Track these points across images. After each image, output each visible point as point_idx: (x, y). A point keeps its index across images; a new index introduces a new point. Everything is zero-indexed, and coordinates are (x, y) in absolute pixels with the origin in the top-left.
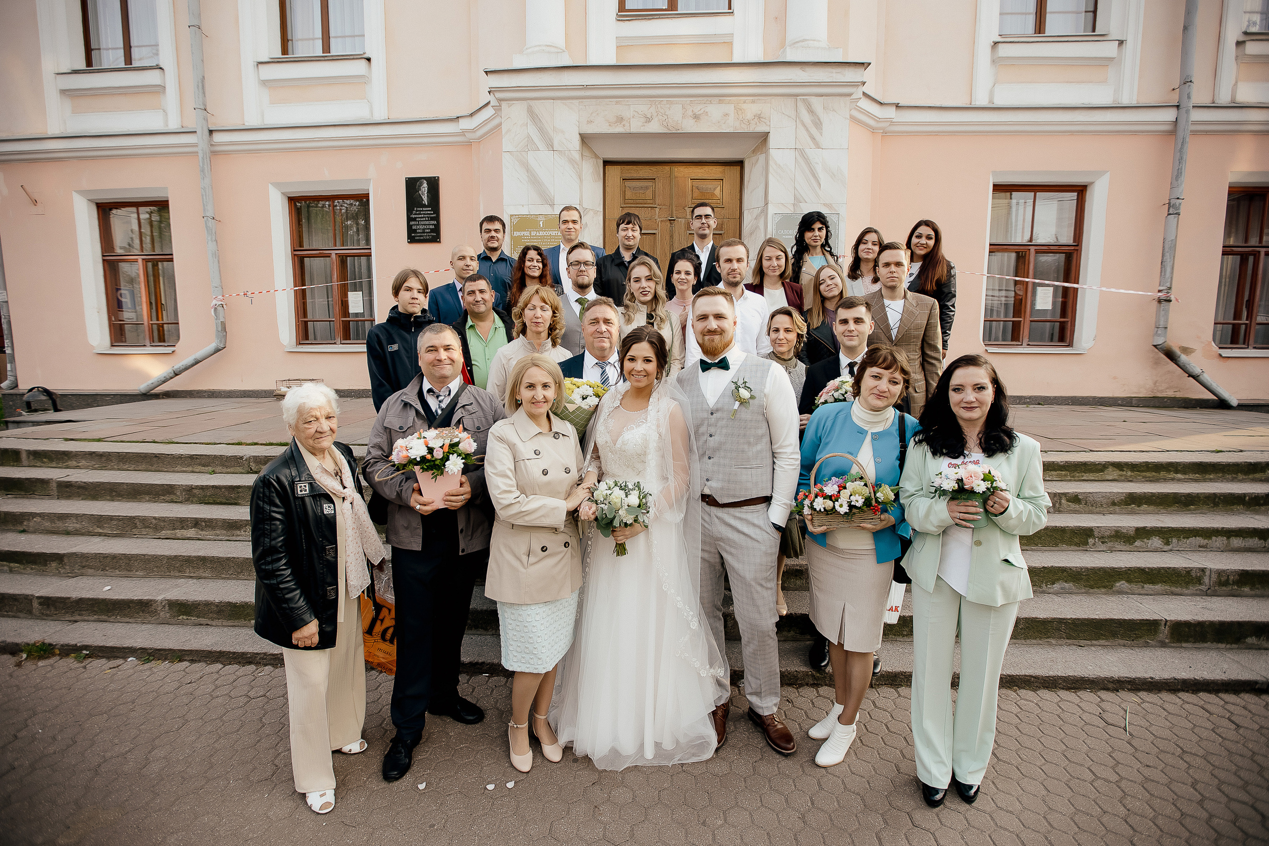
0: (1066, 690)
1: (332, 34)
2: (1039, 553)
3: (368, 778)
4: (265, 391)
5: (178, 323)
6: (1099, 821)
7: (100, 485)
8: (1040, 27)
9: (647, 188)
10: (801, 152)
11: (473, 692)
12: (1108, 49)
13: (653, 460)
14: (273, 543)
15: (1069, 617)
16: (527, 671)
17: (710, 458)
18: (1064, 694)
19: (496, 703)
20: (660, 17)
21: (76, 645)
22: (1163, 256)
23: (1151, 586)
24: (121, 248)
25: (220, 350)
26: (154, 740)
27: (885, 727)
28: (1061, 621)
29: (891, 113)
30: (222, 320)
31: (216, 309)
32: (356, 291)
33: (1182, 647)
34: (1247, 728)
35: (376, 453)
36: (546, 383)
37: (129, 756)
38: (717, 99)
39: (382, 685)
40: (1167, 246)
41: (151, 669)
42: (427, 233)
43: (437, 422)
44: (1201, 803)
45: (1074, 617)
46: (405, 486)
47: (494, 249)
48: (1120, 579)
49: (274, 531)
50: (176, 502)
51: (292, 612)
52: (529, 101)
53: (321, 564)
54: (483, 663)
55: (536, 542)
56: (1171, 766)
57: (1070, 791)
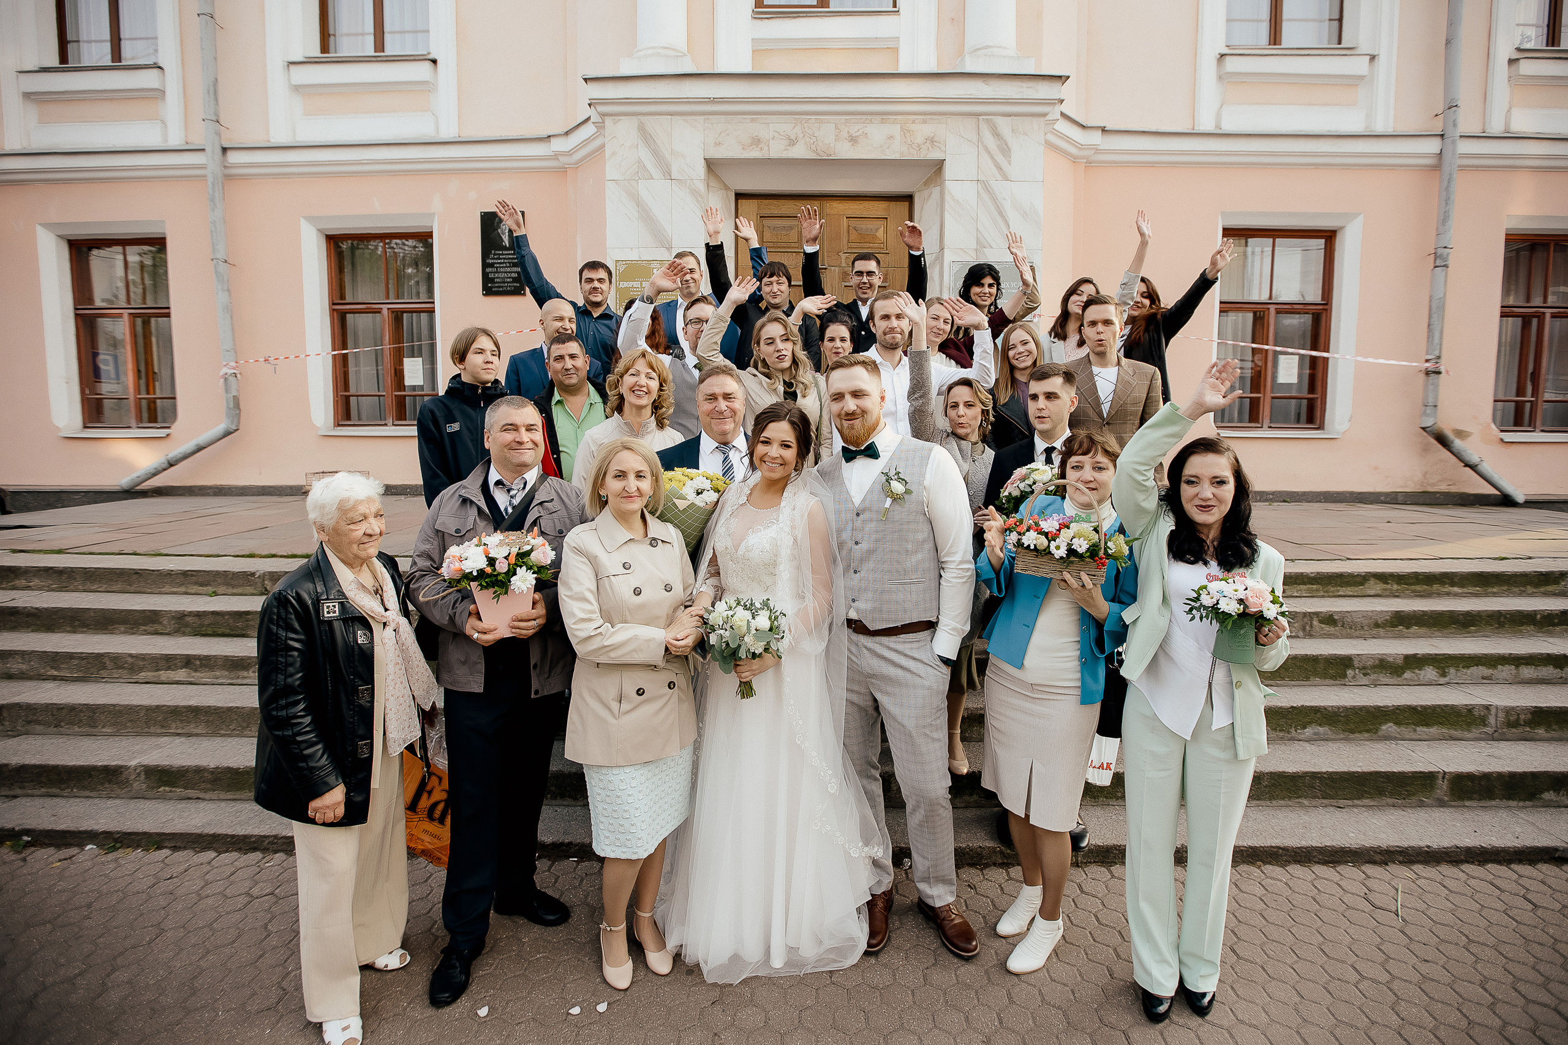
0: (1323, 864)
1: (387, 28)
2: (1286, 689)
3: (409, 1004)
4: (291, 487)
5: (174, 398)
6: (1366, 1034)
7: (57, 612)
8: (1275, 37)
9: (791, 228)
10: (985, 185)
11: (555, 882)
12: (1357, 66)
13: (785, 571)
14: (290, 680)
15: (1324, 770)
16: (623, 857)
17: (855, 572)
18: (1320, 870)
19: (586, 897)
20: (807, 15)
21: (14, 829)
22: (1430, 317)
23: (1425, 729)
24: (103, 300)
25: (232, 433)
26: (115, 958)
27: (1094, 919)
28: (1314, 775)
29: (1096, 138)
30: (234, 393)
31: (226, 379)
32: (413, 357)
33: (1464, 806)
34: (1546, 908)
35: (423, 563)
36: (640, 471)
37: (79, 981)
38: (879, 118)
39: (434, 876)
40: (1434, 306)
41: (116, 860)
42: (508, 282)
43: (505, 524)
44: (1492, 1007)
45: (1331, 770)
46: (460, 607)
47: (598, 304)
48: (1387, 721)
49: (292, 665)
50: (162, 634)
51: (312, 773)
52: (639, 117)
53: (351, 710)
54: (570, 843)
55: (631, 682)
56: (1455, 960)
57: (1329, 996)
